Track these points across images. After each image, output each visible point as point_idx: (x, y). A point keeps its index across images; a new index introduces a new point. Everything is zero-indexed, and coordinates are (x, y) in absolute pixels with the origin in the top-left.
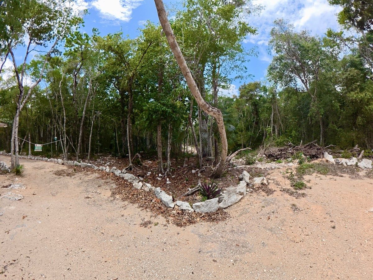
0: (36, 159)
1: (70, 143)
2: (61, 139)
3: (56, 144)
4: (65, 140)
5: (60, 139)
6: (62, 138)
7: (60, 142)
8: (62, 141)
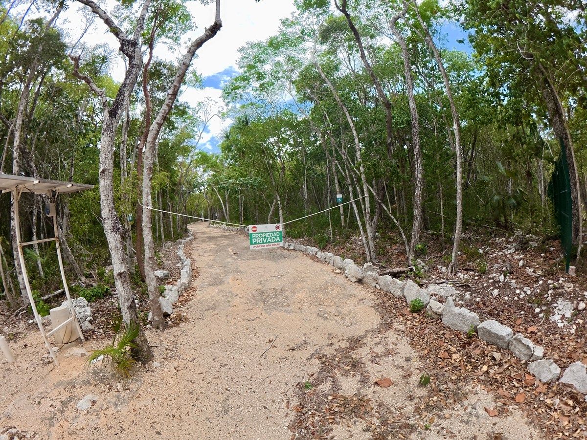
0: (291, 248)
1: (381, 207)
2: (352, 197)
3: (342, 212)
4: (367, 199)
5: (350, 200)
6: (356, 196)
7: (352, 205)
8: (357, 203)
